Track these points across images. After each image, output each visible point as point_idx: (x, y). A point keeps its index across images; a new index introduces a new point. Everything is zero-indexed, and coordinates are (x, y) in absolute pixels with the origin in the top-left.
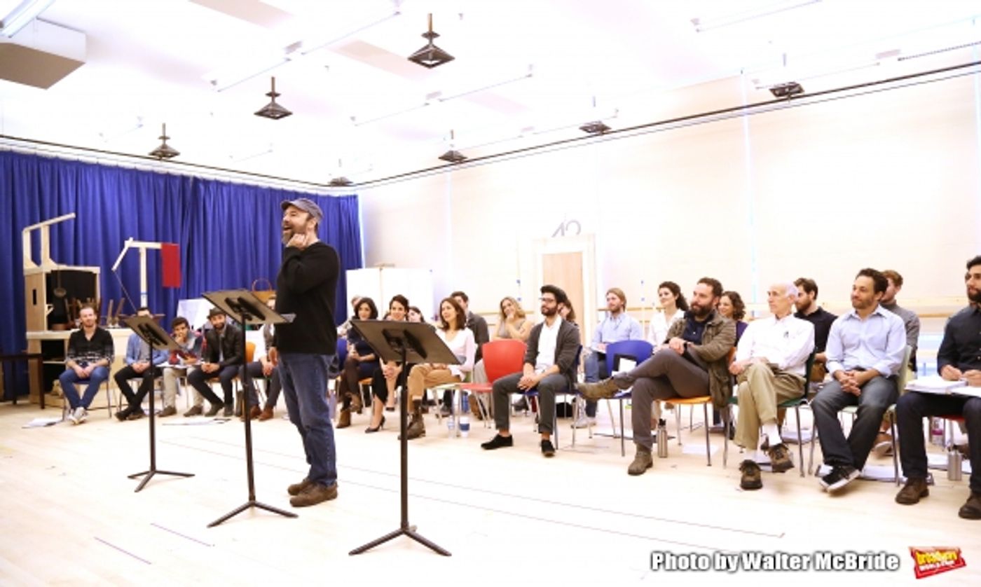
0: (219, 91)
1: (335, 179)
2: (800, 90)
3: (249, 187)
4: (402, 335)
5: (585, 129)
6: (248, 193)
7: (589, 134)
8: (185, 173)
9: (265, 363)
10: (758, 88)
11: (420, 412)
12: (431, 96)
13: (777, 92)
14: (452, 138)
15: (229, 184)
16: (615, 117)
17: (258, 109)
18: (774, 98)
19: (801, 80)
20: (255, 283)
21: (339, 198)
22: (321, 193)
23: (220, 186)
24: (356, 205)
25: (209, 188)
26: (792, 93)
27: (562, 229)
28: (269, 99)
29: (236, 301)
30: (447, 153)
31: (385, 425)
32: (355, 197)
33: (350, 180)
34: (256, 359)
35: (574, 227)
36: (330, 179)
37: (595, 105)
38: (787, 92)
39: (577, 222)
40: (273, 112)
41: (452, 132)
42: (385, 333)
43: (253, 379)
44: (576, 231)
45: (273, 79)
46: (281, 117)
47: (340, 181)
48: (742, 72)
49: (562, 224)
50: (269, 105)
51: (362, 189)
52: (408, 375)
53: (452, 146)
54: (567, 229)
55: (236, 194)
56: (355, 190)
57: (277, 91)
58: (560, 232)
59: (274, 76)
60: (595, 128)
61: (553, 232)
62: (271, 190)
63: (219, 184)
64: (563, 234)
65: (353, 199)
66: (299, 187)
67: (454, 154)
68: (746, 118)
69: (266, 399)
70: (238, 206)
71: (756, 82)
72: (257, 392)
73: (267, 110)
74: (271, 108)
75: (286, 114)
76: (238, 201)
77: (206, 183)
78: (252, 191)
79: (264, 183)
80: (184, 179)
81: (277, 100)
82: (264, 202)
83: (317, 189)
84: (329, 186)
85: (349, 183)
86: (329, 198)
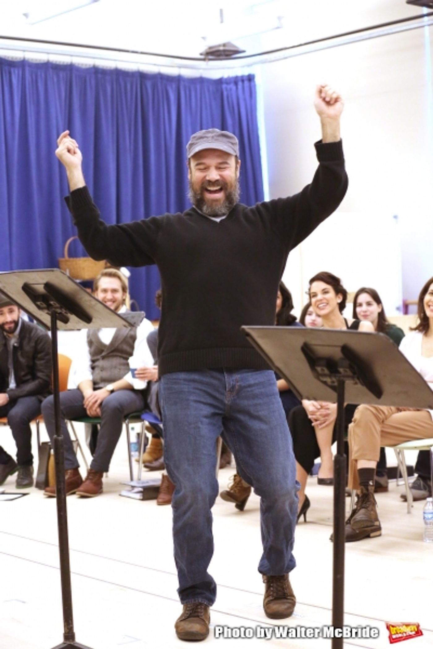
1: (210, 48)
3: (57, 68)
4: (337, 354)
6: (55, 79)
9: (88, 392)
11: (371, 489)
15: (23, 64)
20: (68, 242)
21: (220, 82)
22: (187, 73)
23: (6, 68)
24: (252, 94)
29: (41, 288)
31: (309, 513)
32: (250, 78)
33: (241, 47)
34: (71, 385)
36: (203, 48)
42: (306, 349)
43: (66, 421)
47: (221, 48)
52: (350, 422)
56: (249, 65)
62: (96, 71)
65: (246, 83)
69: (90, 458)
72: (75, 445)
76: (38, 92)
78: (62, 74)
82: (84, 94)
83: (180, 67)
84: (204, 60)
85: (237, 52)
86: (201, 80)
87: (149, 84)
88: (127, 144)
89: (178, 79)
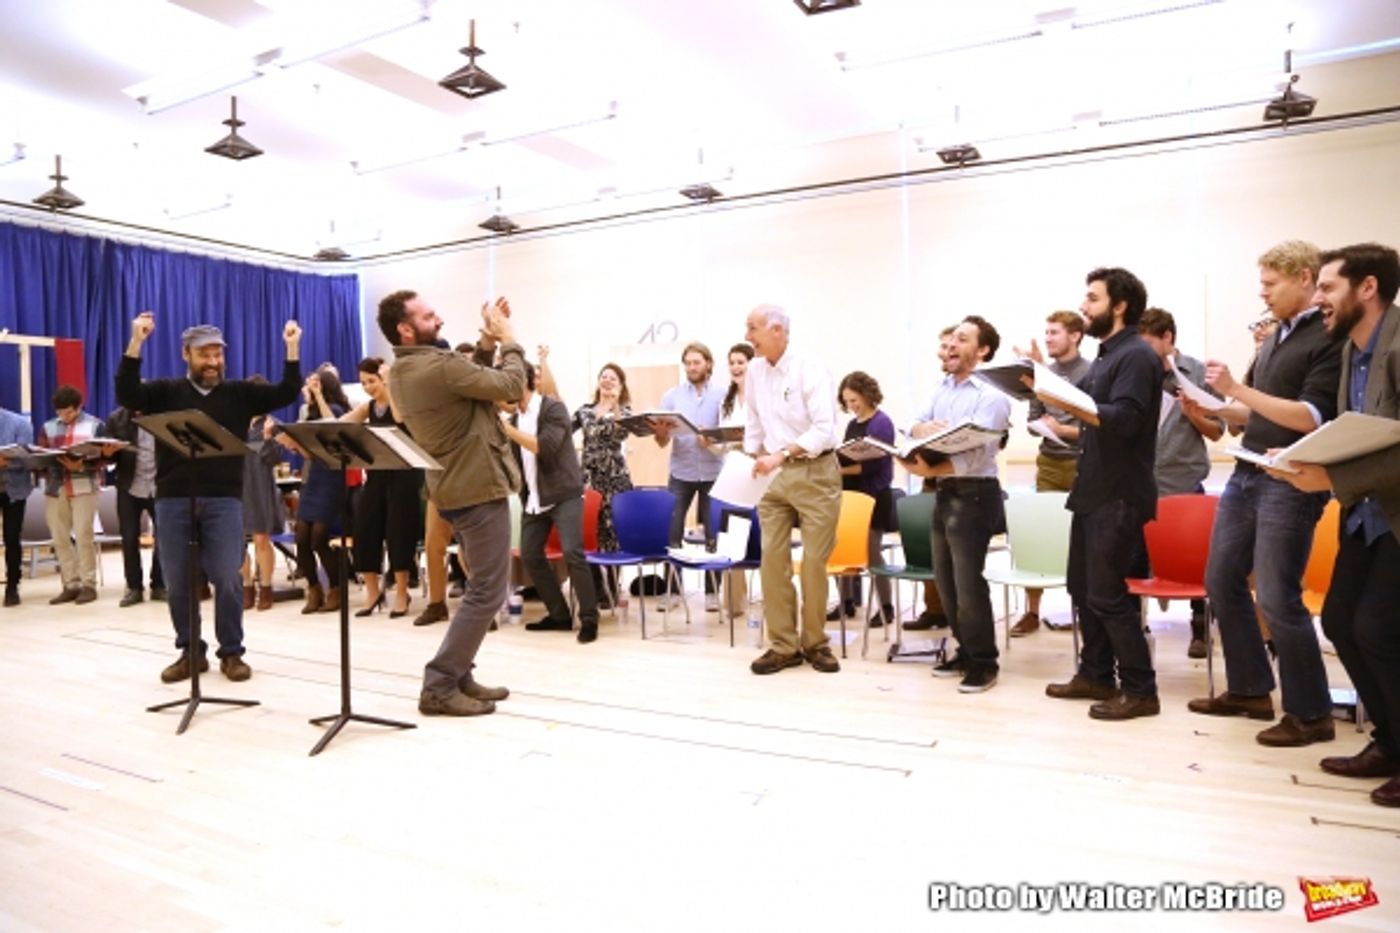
0: (150, 114)
1: (323, 251)
2: (977, 156)
3: (193, 258)
5: (687, 193)
6: (192, 266)
7: (692, 201)
8: (93, 233)
10: (921, 150)
12: (469, 138)
13: (947, 157)
14: (499, 197)
15: (163, 253)
16: (728, 179)
17: (211, 143)
18: (941, 164)
19: (977, 142)
21: (330, 278)
22: (303, 270)
23: (147, 254)
24: (355, 289)
25: (130, 258)
26: (966, 159)
27: (651, 332)
28: (228, 130)
30: (492, 219)
32: (354, 277)
33: (348, 253)
35: (669, 332)
36: (316, 251)
37: (701, 162)
38: (960, 158)
39: (672, 324)
40: (233, 149)
41: (499, 189)
44: (673, 335)
45: (234, 100)
46: (245, 157)
47: (331, 252)
48: (901, 126)
49: (652, 326)
50: (227, 138)
51: (365, 265)
53: (498, 209)
54: (659, 332)
55: (174, 269)
56: (353, 267)
57: (239, 117)
58: (649, 338)
59: (234, 94)
60: (700, 193)
61: (640, 337)
62: (228, 265)
63: (145, 251)
64: (653, 339)
65: (352, 282)
66: (270, 261)
67: (501, 221)
68: (905, 190)
70: (176, 287)
71: (919, 141)
73: (225, 146)
74: (230, 142)
75: (253, 153)
76: (176, 279)
77: (127, 248)
78: (198, 264)
79: (217, 253)
80: (91, 242)
81: (240, 131)
82: (216, 282)
83: (298, 265)
84: (316, 261)
85: (345, 256)
86: (315, 277)
87: (271, 276)
88: (253, 323)
89: (295, 275)
